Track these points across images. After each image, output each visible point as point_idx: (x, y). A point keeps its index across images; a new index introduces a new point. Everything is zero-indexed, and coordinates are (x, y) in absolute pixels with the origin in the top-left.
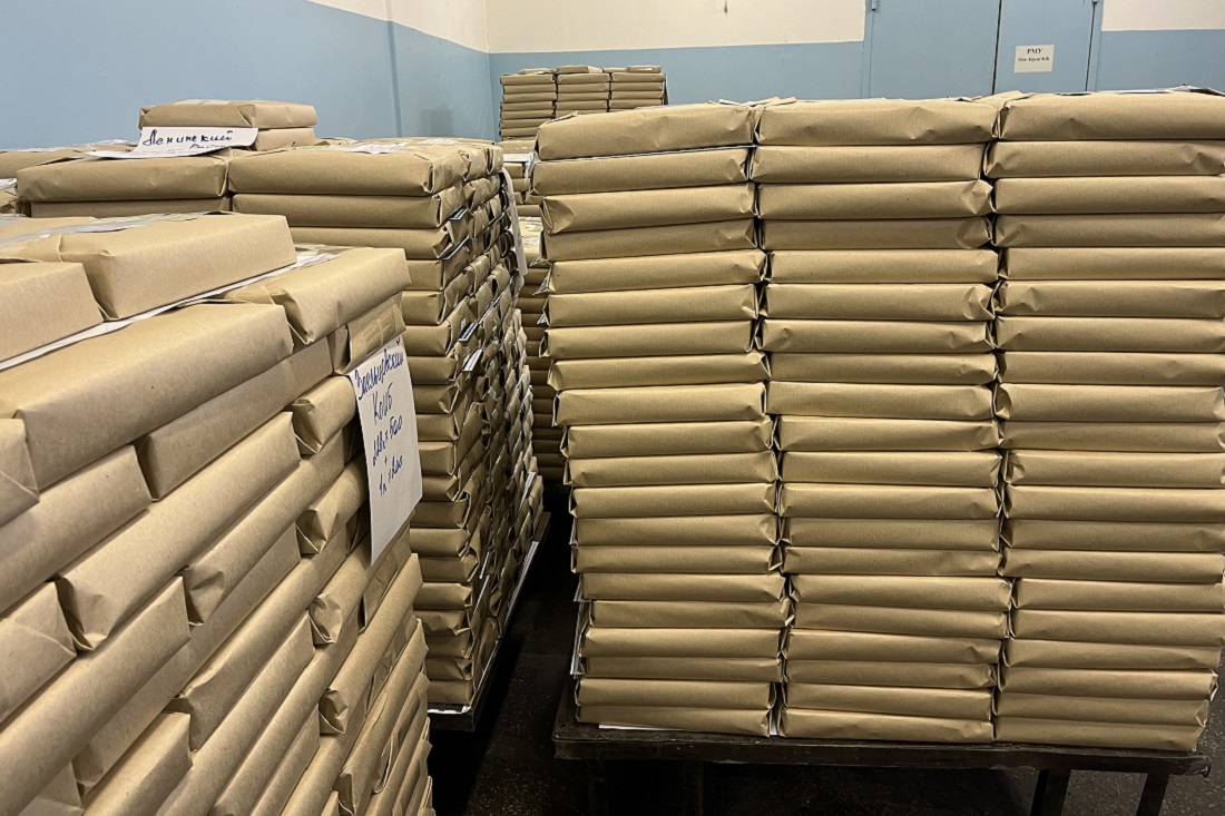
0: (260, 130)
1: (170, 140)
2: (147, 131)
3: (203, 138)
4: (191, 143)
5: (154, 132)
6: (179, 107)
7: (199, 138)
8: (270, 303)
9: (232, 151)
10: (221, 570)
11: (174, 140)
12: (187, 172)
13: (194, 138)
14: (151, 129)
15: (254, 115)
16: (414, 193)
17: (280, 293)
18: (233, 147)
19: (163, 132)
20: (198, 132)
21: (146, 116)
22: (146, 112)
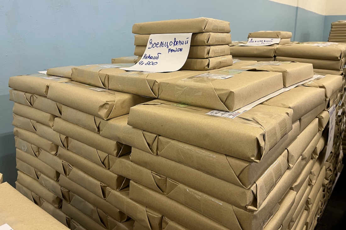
0: (281, 39)
1: (256, 41)
2: (250, 39)
3: (265, 41)
4: (261, 42)
5: (252, 39)
6: (259, 33)
7: (263, 41)
8: (318, 87)
9: (275, 45)
10: (307, 157)
11: (257, 42)
12: (265, 50)
13: (262, 41)
14: (251, 38)
15: (280, 35)
16: (335, 59)
17: (321, 85)
18: (276, 44)
19: (254, 39)
20: (263, 39)
21: (250, 36)
22: (250, 34)
